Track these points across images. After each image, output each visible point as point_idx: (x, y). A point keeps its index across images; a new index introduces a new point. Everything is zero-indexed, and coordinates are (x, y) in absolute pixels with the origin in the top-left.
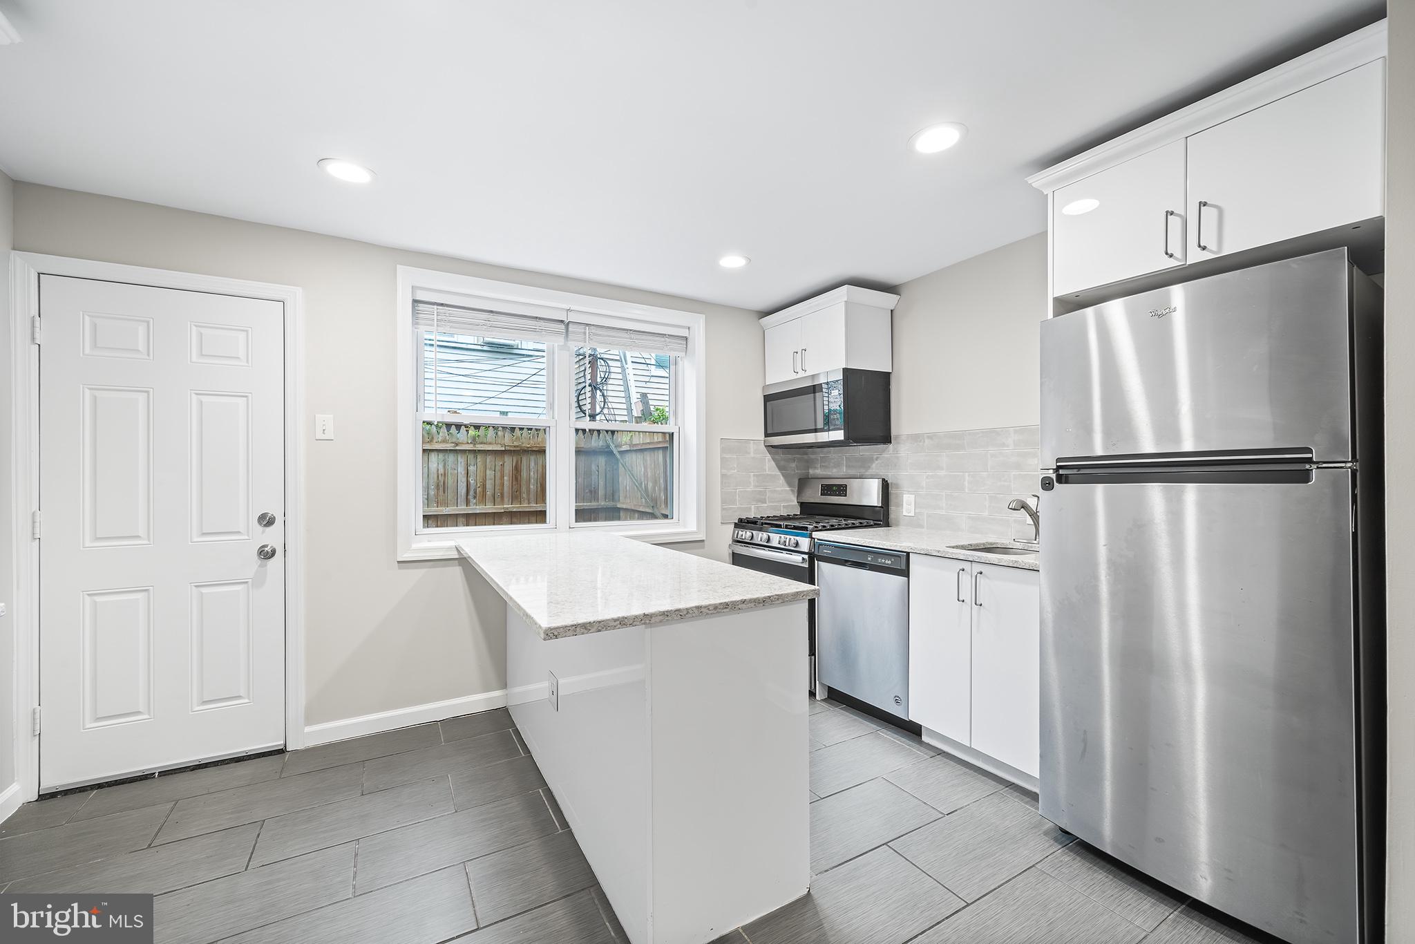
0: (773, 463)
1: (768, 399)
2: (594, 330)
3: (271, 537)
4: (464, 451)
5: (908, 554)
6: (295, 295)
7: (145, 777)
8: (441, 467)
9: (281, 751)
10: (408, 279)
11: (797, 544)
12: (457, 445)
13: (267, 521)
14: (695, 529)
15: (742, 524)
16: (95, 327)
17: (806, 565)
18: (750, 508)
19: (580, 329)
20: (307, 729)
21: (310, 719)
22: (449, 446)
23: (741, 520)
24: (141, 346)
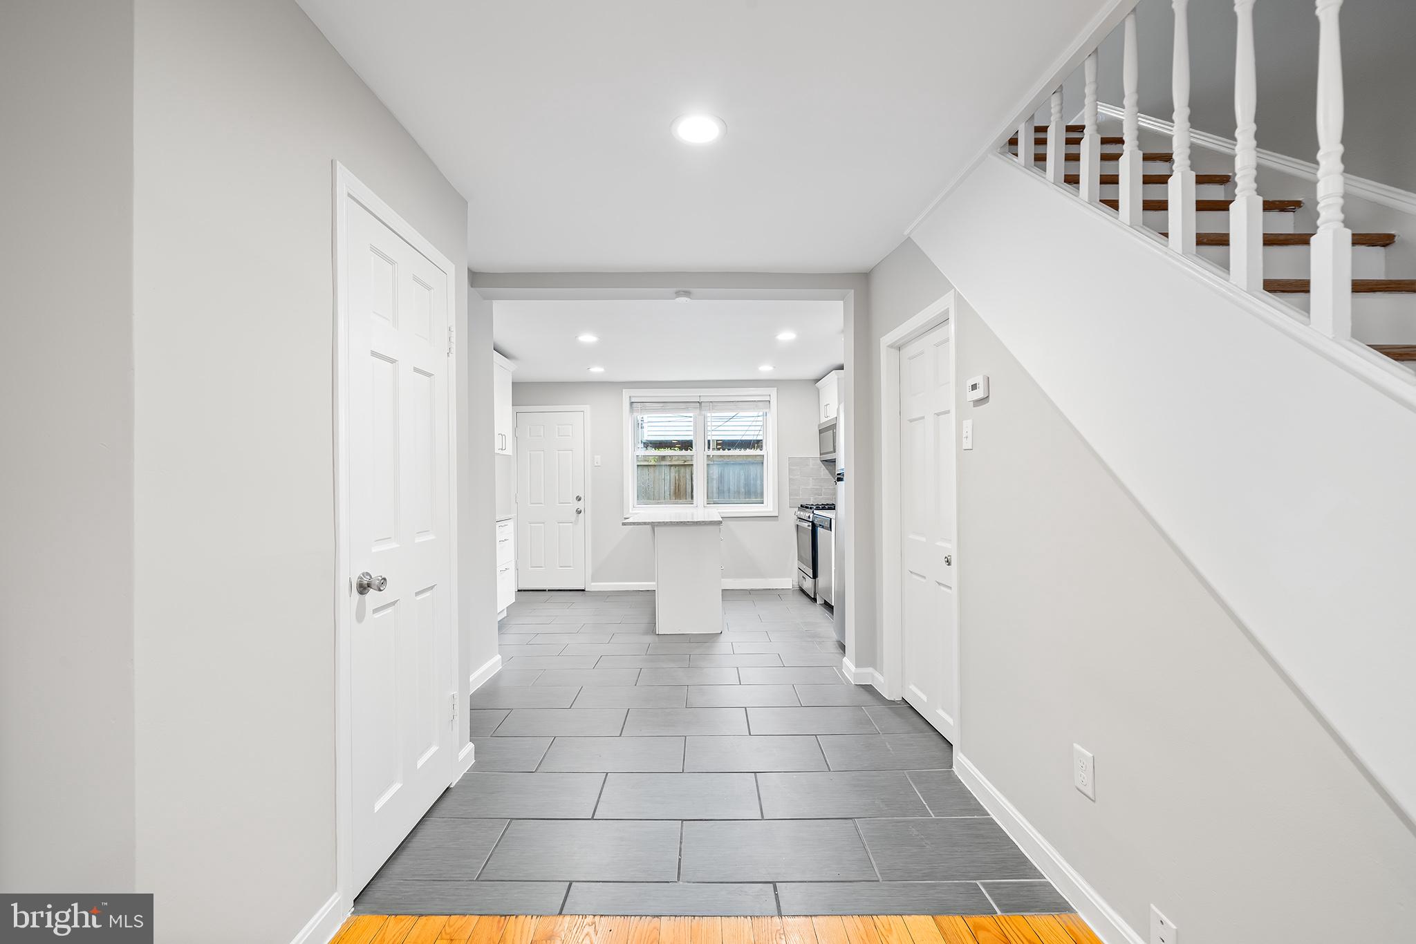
0: (827, 471)
1: (821, 432)
2: (715, 404)
3: (580, 505)
4: (675, 466)
5: (831, 519)
6: (587, 408)
7: (545, 590)
8: (677, 475)
9: (583, 590)
10: (626, 394)
11: (809, 517)
12: (685, 461)
13: (579, 499)
14: (771, 510)
15: (804, 507)
16: (530, 429)
17: (810, 528)
18: (810, 499)
19: (708, 404)
20: (593, 584)
21: (593, 580)
22: (681, 463)
23: (802, 506)
24: (542, 434)
